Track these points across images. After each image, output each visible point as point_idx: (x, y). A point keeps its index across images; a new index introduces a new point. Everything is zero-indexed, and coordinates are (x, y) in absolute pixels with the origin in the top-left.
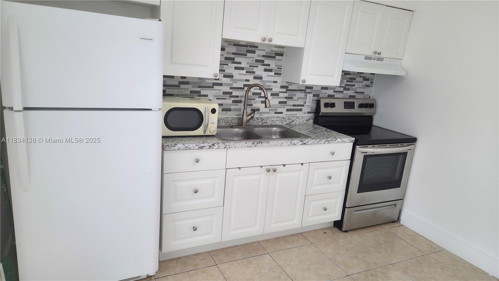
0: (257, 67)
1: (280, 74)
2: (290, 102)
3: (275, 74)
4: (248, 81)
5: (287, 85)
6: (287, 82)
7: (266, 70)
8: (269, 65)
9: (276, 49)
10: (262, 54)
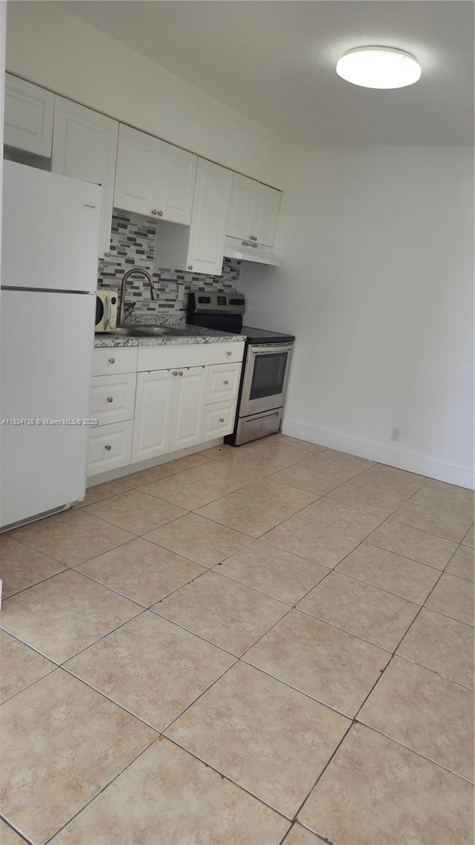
0: (129, 247)
1: (153, 258)
2: (163, 296)
3: (148, 257)
4: (119, 264)
5: (159, 272)
6: (160, 269)
7: (138, 252)
8: (141, 245)
9: (148, 225)
10: (134, 231)
